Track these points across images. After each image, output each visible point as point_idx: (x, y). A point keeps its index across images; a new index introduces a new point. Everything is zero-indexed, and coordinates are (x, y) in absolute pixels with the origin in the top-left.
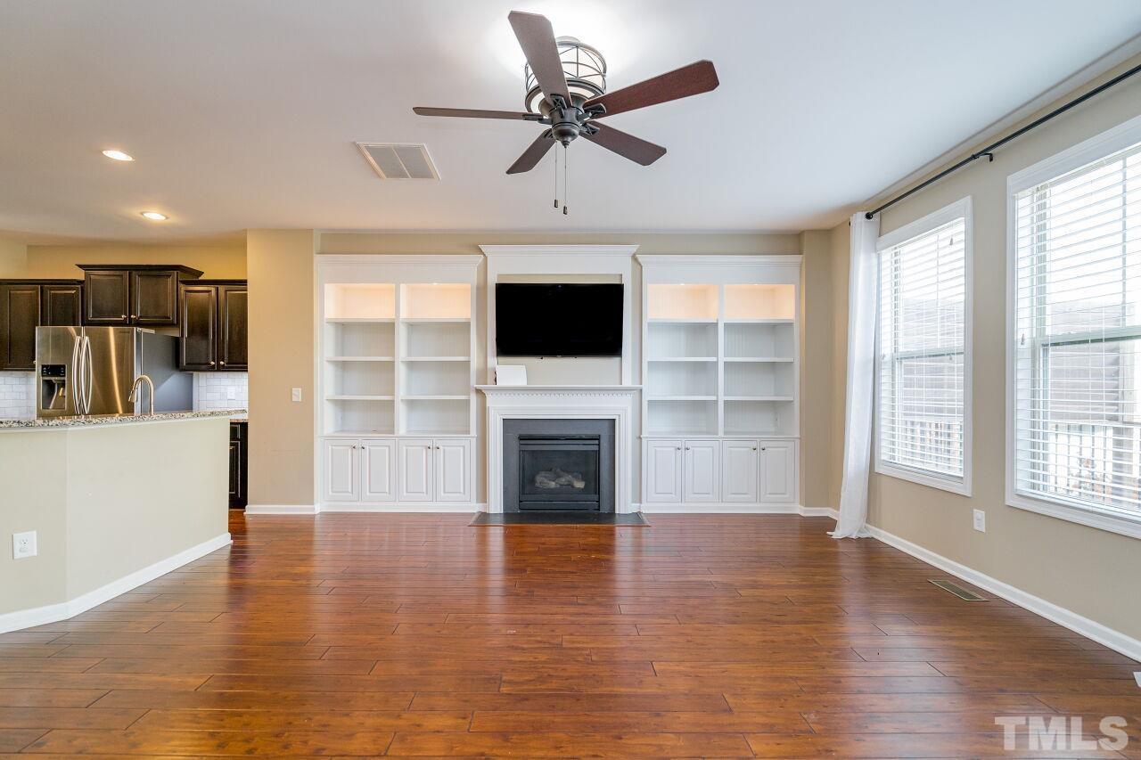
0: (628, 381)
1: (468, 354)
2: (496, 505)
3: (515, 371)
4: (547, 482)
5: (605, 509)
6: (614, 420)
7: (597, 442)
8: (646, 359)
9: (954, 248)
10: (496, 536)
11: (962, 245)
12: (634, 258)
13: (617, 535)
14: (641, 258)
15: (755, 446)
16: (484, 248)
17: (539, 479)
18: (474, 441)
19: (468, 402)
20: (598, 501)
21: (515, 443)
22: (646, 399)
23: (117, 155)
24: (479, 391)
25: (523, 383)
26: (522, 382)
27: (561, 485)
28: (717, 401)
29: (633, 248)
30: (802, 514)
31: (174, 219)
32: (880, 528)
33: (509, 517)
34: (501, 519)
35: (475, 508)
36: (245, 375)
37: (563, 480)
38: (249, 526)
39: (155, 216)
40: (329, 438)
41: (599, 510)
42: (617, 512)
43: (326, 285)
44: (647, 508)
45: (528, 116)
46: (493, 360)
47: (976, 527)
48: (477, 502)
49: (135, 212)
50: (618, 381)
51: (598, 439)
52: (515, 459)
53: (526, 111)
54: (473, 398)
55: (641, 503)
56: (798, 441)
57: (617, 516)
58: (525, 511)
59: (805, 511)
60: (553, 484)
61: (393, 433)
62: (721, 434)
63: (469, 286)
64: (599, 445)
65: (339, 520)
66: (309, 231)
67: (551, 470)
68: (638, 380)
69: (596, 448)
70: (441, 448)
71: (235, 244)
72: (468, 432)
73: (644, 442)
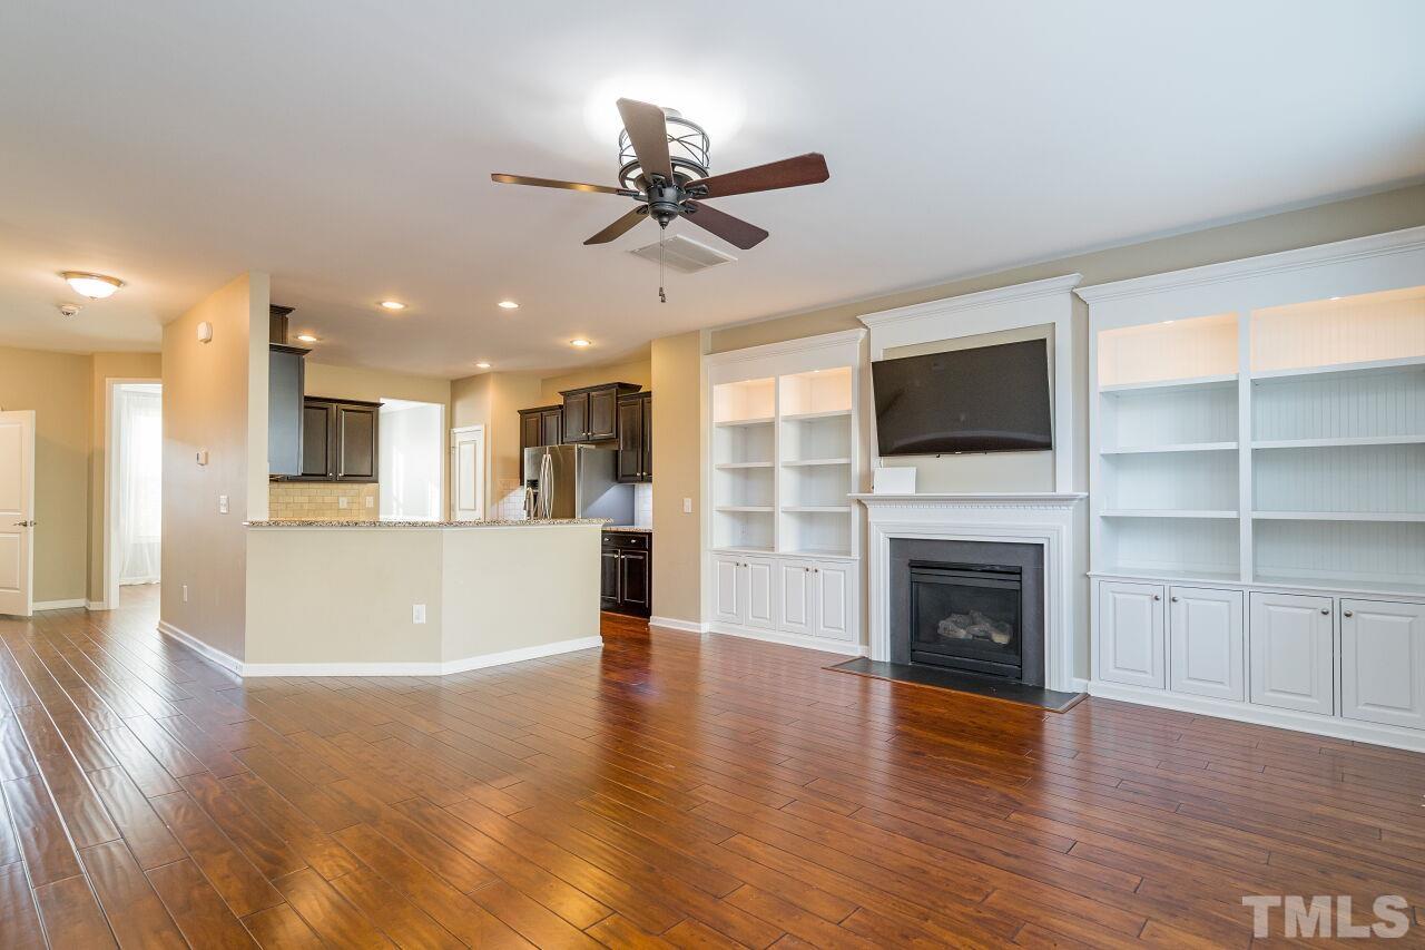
0: (1066, 486)
1: (848, 455)
2: (881, 651)
3: (898, 476)
4: (957, 630)
5: (1029, 679)
6: (1042, 545)
7: (1017, 576)
8: (1095, 449)
10: (882, 692)
12: (1075, 294)
14: (1083, 293)
15: (1325, 608)
16: (865, 319)
17: (942, 624)
18: (857, 565)
19: (849, 514)
20: (1020, 667)
21: (906, 572)
22: (1096, 513)
23: (508, 305)
24: (859, 502)
25: (910, 490)
26: (910, 488)
27: (974, 636)
28: (1238, 520)
29: (1072, 279)
31: (595, 344)
33: (898, 668)
34: (887, 670)
35: (857, 651)
36: (651, 486)
37: (979, 630)
38: (654, 639)
39: (581, 343)
40: (719, 552)
41: (1019, 679)
42: (1047, 687)
43: (716, 388)
44: (1097, 689)
45: (623, 192)
46: (876, 461)
48: (861, 643)
49: (566, 342)
50: (1049, 486)
51: (1019, 572)
52: (907, 591)
53: (620, 187)
54: (856, 511)
55: (1089, 678)
57: (1047, 694)
58: (919, 665)
60: (962, 634)
61: (774, 549)
62: (1247, 581)
63: (849, 369)
64: (1020, 581)
65: (726, 643)
66: (696, 333)
67: (967, 614)
69: (1016, 586)
70: (820, 571)
71: (644, 357)
72: (849, 553)
73: (1094, 582)
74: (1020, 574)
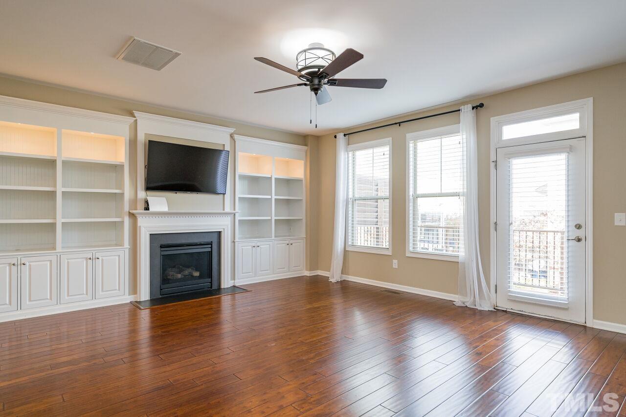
0: (228, 209)
1: (122, 188)
2: (145, 295)
3: (160, 202)
4: (176, 275)
5: (215, 287)
6: (221, 232)
7: (210, 246)
8: (237, 195)
9: (385, 156)
10: (145, 316)
11: (388, 156)
12: (232, 136)
13: (223, 301)
14: (236, 137)
15: (288, 243)
16: (136, 113)
18: (127, 251)
19: (122, 222)
20: (211, 282)
21: (158, 250)
22: (238, 218)
24: (131, 215)
26: (165, 208)
27: (185, 276)
28: (271, 219)
29: (232, 130)
30: (308, 275)
32: (349, 275)
33: (155, 301)
34: (148, 304)
35: (128, 299)
37: (187, 272)
41: (211, 287)
42: (222, 287)
44: (238, 283)
46: (143, 193)
47: (394, 267)
48: (129, 295)
50: (222, 208)
51: (211, 244)
52: (158, 261)
54: (127, 221)
55: (234, 280)
56: (305, 239)
57: (222, 290)
58: (164, 296)
59: (310, 273)
60: (179, 276)
61: (55, 249)
62: (273, 238)
63: (123, 138)
67: (178, 267)
68: (233, 208)
69: (210, 250)
70: (100, 258)
72: (122, 245)
73: (236, 244)
74: (212, 245)
